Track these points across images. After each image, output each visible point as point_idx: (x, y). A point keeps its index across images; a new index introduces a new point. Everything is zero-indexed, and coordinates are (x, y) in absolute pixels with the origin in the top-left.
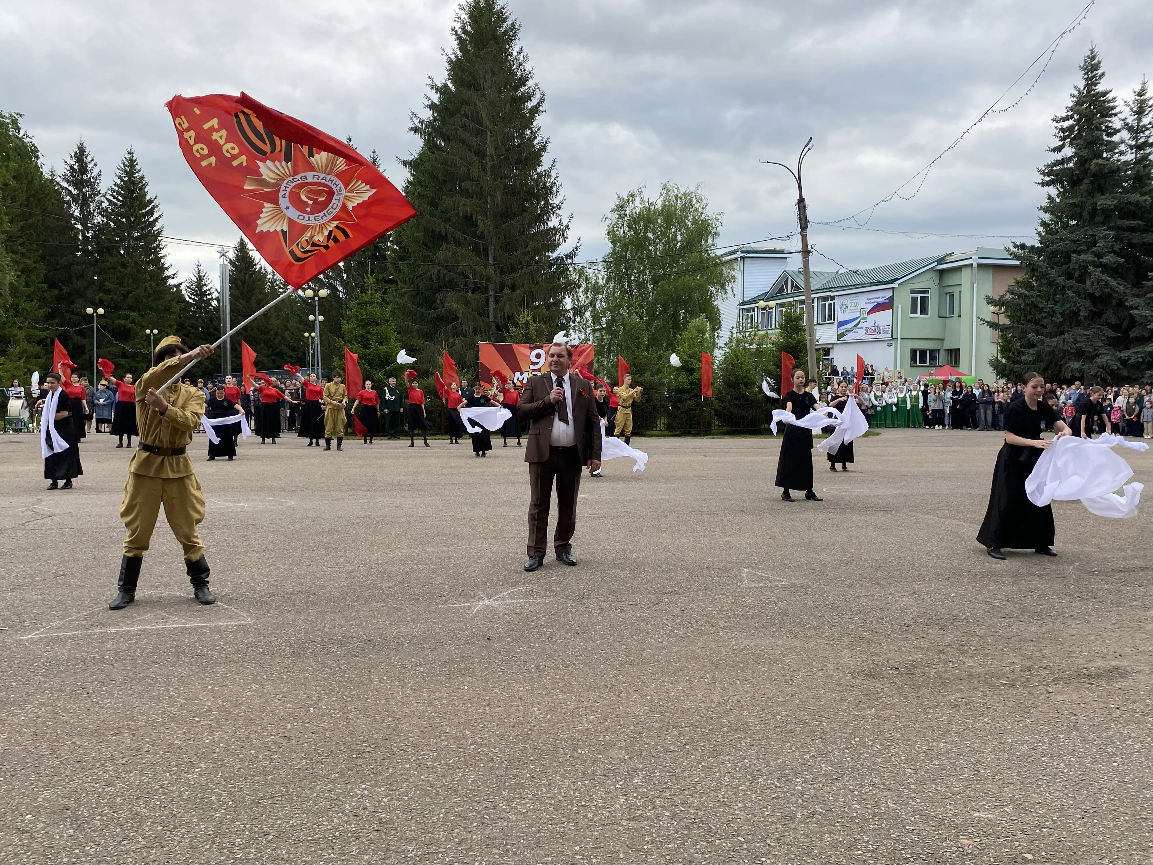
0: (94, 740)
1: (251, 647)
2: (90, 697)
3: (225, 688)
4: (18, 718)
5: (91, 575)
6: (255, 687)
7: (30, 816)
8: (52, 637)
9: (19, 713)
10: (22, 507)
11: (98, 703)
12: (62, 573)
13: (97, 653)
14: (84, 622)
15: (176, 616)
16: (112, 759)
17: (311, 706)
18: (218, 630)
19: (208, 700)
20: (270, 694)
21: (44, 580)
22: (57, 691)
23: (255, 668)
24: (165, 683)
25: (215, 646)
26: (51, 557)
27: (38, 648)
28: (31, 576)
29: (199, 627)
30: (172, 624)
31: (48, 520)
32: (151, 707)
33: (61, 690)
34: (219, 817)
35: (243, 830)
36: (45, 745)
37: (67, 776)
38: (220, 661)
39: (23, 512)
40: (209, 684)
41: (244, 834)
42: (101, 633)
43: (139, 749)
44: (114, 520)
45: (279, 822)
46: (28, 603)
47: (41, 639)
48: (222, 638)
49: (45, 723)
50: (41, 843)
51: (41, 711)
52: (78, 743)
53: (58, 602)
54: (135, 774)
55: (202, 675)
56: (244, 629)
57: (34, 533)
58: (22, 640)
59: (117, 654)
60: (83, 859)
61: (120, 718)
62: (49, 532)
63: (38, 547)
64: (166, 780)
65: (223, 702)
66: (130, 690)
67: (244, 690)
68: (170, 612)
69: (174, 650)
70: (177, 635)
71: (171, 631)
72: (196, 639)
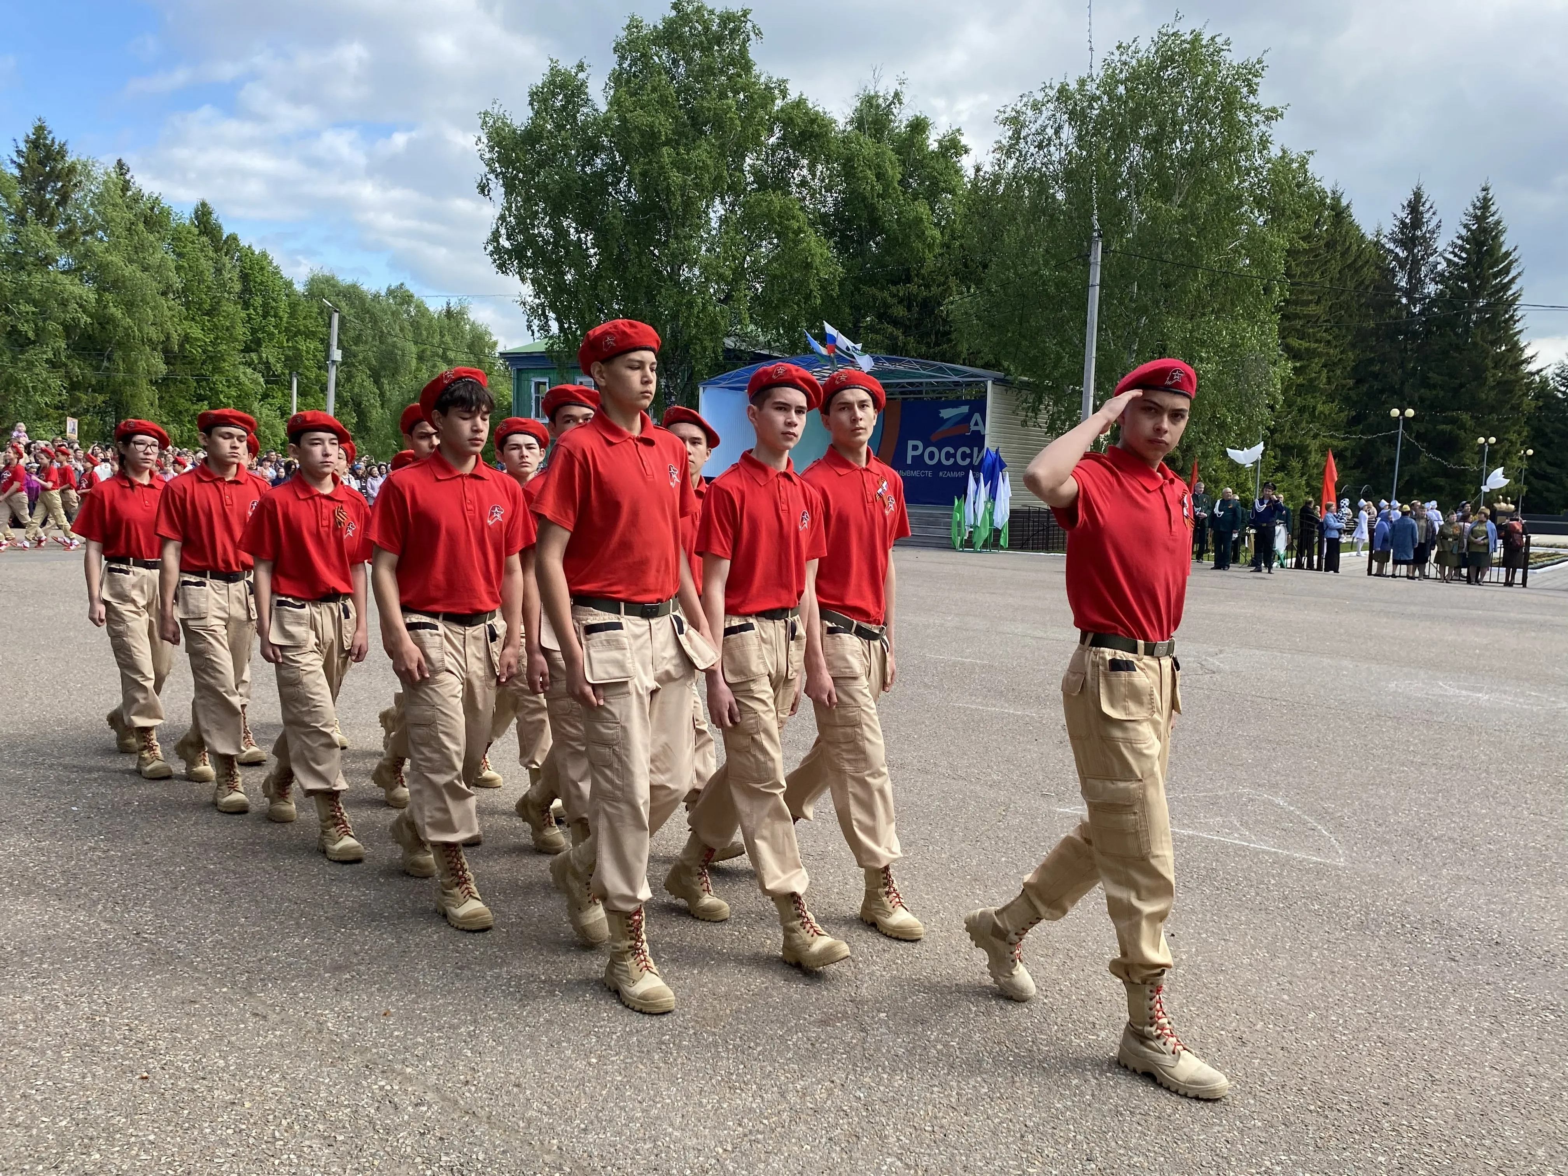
1: (1308, 898)
3: (1223, 942)
6: (1263, 953)
7: (885, 1015)
10: (1193, 656)
15: (1250, 829)
17: (1315, 1008)
18: (1286, 863)
19: (1185, 952)
20: (1274, 972)
23: (1285, 928)
25: (1262, 882)
27: (1062, 826)
29: (1264, 852)
30: (1235, 838)
31: (1207, 677)
34: (1057, 1109)
35: (1068, 1140)
38: (1250, 905)
40: (1207, 931)
41: (1065, 1145)
43: (1056, 982)
44: (1283, 690)
45: (1122, 1151)
48: (1280, 874)
50: (864, 1049)
55: (1209, 915)
56: (1320, 872)
58: (1055, 812)
60: (882, 1088)
62: (1196, 691)
64: (1046, 1034)
65: (1203, 961)
68: (1247, 823)
69: (1204, 873)
70: (1228, 855)
71: (1224, 846)
72: (1245, 866)
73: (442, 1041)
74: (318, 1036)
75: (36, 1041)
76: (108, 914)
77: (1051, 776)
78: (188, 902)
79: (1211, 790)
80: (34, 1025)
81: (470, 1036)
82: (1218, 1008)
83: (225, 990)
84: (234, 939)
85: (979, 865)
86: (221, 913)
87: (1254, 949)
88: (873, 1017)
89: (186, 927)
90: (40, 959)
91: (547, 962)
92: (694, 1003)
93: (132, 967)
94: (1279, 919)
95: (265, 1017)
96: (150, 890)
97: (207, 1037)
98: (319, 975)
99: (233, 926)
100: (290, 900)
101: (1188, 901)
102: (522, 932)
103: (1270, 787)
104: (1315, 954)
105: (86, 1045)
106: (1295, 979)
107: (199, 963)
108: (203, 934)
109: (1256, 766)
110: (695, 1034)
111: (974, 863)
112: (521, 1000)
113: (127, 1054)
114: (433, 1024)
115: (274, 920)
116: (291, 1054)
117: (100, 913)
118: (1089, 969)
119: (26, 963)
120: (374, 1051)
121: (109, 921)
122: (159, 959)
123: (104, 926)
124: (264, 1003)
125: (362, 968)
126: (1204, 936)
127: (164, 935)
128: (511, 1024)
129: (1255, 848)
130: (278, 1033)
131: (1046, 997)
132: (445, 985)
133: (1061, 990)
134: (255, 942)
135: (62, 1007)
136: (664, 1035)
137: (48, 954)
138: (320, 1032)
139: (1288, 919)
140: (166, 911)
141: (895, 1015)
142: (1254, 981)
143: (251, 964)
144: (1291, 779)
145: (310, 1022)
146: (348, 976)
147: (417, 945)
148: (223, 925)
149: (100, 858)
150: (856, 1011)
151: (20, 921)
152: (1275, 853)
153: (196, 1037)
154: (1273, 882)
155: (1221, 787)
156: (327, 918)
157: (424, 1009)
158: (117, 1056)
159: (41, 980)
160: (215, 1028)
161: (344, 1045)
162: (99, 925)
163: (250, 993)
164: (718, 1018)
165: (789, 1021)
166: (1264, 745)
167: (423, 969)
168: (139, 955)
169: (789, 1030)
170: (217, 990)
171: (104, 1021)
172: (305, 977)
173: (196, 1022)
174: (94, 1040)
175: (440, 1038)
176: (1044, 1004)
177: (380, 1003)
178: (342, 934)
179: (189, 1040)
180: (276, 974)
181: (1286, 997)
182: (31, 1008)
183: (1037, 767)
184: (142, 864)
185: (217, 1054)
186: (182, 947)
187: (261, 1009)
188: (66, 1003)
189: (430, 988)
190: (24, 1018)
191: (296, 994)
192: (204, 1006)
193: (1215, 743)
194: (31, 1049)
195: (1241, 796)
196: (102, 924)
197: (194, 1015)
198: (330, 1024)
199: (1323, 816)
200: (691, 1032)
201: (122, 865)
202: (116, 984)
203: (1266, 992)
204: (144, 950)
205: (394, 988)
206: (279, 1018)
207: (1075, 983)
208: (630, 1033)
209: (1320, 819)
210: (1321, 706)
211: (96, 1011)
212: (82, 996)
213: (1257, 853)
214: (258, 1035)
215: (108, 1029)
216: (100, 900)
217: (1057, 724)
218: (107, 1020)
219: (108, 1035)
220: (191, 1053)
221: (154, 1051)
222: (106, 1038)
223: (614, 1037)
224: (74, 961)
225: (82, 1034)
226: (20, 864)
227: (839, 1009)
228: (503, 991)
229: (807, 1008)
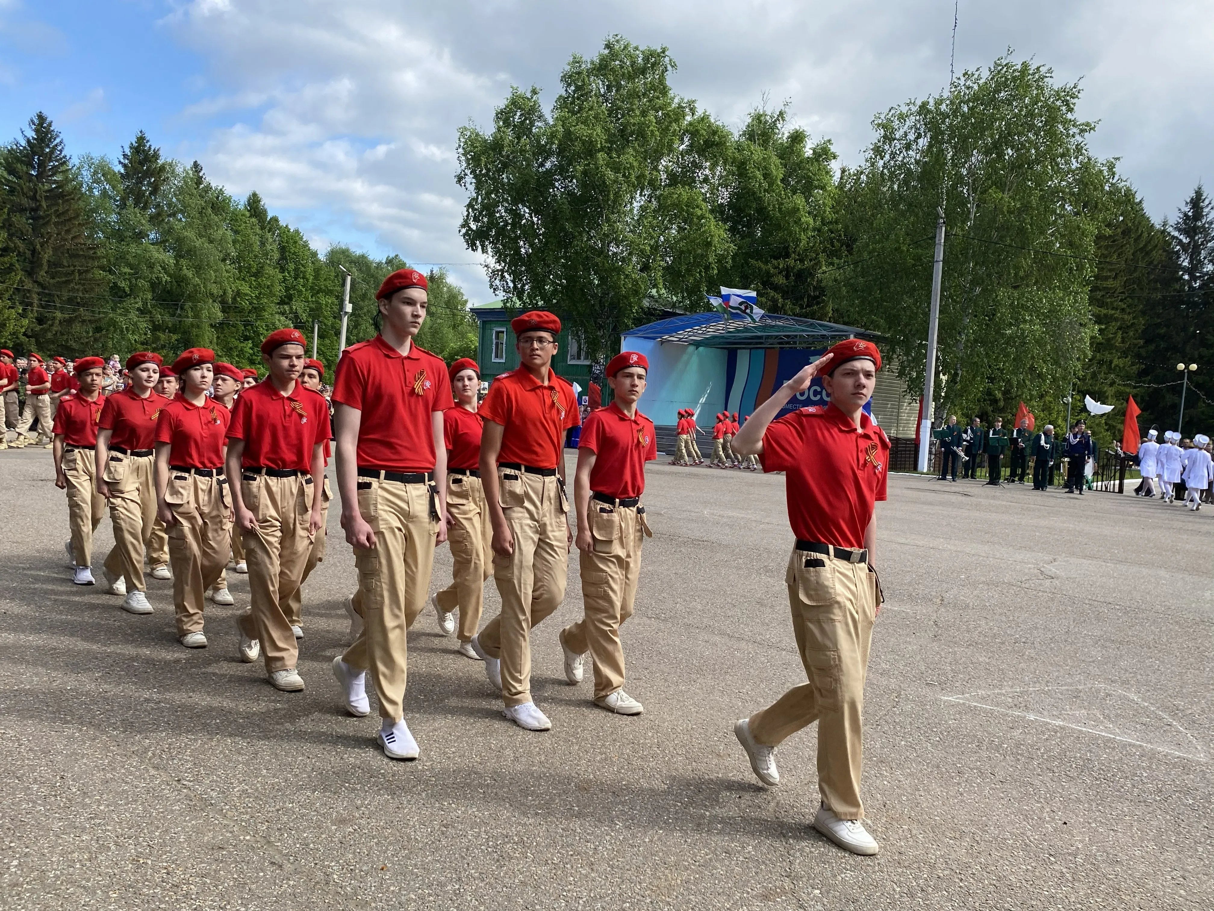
0: (931, 835)
1: (1180, 792)
2: (959, 784)
3: (1112, 833)
4: (883, 780)
5: (1051, 649)
6: (1151, 846)
7: (818, 891)
8: (970, 706)
9: (886, 776)
10: (1033, 563)
11: (961, 794)
12: (1024, 640)
13: (997, 738)
14: (1010, 700)
15: (1113, 722)
16: (933, 867)
18: (1152, 756)
19: (1081, 841)
20: (1166, 866)
21: (1003, 643)
22: (933, 765)
23: (1167, 821)
24: (1046, 798)
25: (1135, 775)
26: (1025, 621)
27: (949, 713)
28: (994, 636)
29: (1130, 745)
30: (1102, 731)
31: (1047, 583)
32: (1011, 822)
33: (938, 767)
36: (884, 819)
37: (879, 864)
38: (1129, 797)
39: (1030, 568)
40: (1095, 820)
42: (1018, 716)
44: (1114, 595)
46: (972, 663)
47: (959, 704)
48: (1150, 767)
49: (900, 796)
51: (906, 783)
52: (914, 832)
53: (999, 669)
54: (943, 896)
55: (1094, 805)
56: (1186, 767)
57: (1026, 592)
58: (941, 700)
59: (1018, 745)
61: (972, 821)
62: (1041, 594)
63: (1021, 607)
65: (1098, 851)
66: (1003, 792)
67: (1134, 845)
68: (1108, 716)
69: (1082, 763)
70: (1098, 746)
71: (1094, 739)
72: (1116, 758)
73: (431, 898)
74: (325, 888)
75: (88, 880)
76: (156, 761)
77: (932, 667)
78: (221, 752)
79: (1071, 684)
80: (88, 864)
81: (456, 895)
82: (1121, 900)
83: (248, 838)
84: (257, 790)
85: (882, 748)
86: (247, 764)
87: (1142, 841)
88: (809, 894)
89: (218, 776)
90: (99, 802)
91: (519, 824)
92: (648, 870)
93: (172, 811)
94: (1159, 811)
95: (281, 866)
96: (191, 740)
97: (231, 883)
98: (327, 827)
99: (256, 777)
100: (303, 754)
101: (1072, 790)
102: (496, 794)
103: (1122, 684)
104: (1200, 849)
105: (130, 886)
106: (1187, 874)
107: (228, 810)
108: (232, 783)
109: (1106, 664)
110: (652, 902)
111: (878, 746)
112: (498, 861)
113: (164, 897)
114: (423, 880)
115: (290, 773)
116: (302, 904)
117: (149, 760)
118: (995, 854)
119: (86, 804)
120: (373, 905)
121: (156, 768)
122: (195, 805)
123: (153, 772)
124: (280, 852)
125: (363, 822)
126: (1094, 825)
127: (200, 783)
128: (491, 885)
129: (1121, 741)
130: (291, 883)
131: (961, 880)
132: (433, 843)
133: (974, 874)
134: (275, 793)
135: (113, 848)
136: (624, 902)
137: (105, 796)
138: (327, 884)
139: (1167, 813)
140: (203, 760)
141: (828, 892)
142: (1148, 874)
143: (270, 814)
144: (1139, 677)
145: (319, 873)
146: (351, 830)
147: (409, 801)
148: (248, 775)
149: (153, 709)
150: (792, 886)
151: (85, 764)
152: (1141, 746)
153: (223, 883)
154: (1145, 775)
155: (1079, 681)
156: (334, 772)
157: (416, 865)
158: (156, 899)
159: (98, 821)
160: (239, 876)
161: (347, 897)
162: (148, 771)
163: (269, 842)
164: (670, 888)
165: (734, 894)
166: (1108, 644)
167: (414, 826)
168: (179, 800)
169: (735, 903)
170: (242, 838)
171: (146, 864)
172: (314, 828)
173: (223, 868)
174: (137, 881)
175: (430, 895)
176: (960, 887)
177: (378, 857)
178: (346, 789)
179: (216, 886)
180: (292, 824)
181: (1182, 892)
182: (87, 847)
183: (918, 658)
184: (185, 716)
185: (240, 902)
186: (214, 794)
187: (277, 858)
188: (116, 844)
189: (420, 845)
190: (81, 858)
191: (307, 845)
192: (230, 853)
193: (1066, 641)
194: (84, 887)
195: (1098, 691)
196: (151, 769)
197: (222, 862)
198: (335, 876)
199: (1175, 711)
200: (648, 900)
201: (170, 716)
202: (158, 828)
203: (1163, 886)
204: (183, 795)
205: (390, 844)
206: (292, 867)
207: (985, 867)
208: (594, 899)
209: (1174, 716)
210: (1150, 611)
211: (141, 853)
212: (130, 838)
213: (1124, 746)
214: (275, 884)
215: (150, 871)
216: (150, 747)
217: (930, 620)
218: (149, 862)
219: (149, 877)
220: (217, 899)
221: (187, 895)
222: (147, 880)
223: (581, 902)
224: (126, 804)
225: (127, 875)
226: (89, 712)
227: (777, 884)
228: (483, 851)
229: (749, 881)
